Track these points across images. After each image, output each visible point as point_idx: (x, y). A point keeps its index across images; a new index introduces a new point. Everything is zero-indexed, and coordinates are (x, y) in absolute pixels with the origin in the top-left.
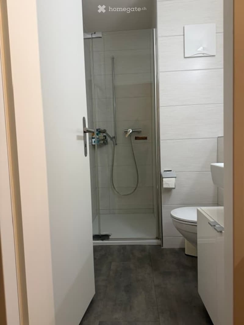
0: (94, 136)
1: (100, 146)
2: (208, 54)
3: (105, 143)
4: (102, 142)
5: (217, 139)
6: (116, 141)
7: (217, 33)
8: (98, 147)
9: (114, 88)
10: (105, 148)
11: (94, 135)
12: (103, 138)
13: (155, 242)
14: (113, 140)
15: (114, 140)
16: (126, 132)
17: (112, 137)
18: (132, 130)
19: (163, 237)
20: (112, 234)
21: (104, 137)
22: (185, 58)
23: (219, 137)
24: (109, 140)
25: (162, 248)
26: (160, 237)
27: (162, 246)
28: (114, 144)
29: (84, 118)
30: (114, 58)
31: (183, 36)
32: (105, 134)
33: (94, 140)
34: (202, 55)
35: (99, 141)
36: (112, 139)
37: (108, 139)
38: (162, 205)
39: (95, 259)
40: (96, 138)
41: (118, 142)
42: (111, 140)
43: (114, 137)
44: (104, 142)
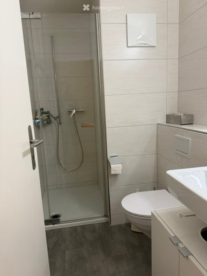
0: (37, 117)
1: (44, 125)
2: (149, 45)
3: (49, 123)
4: (46, 122)
5: (156, 125)
6: (60, 121)
7: (157, 24)
8: (42, 127)
9: (55, 66)
10: (49, 127)
11: (37, 115)
12: (46, 119)
13: (103, 220)
14: (56, 120)
15: (58, 119)
16: (70, 112)
17: (55, 117)
18: (75, 110)
19: (111, 216)
20: (62, 215)
21: (48, 117)
22: (128, 47)
23: (158, 124)
24: (53, 119)
25: (110, 225)
26: (107, 214)
27: (111, 224)
28: (58, 123)
29: (30, 127)
30: (53, 37)
31: (125, 25)
32: (48, 115)
33: (37, 121)
34: (144, 46)
35: (43, 121)
36: (55, 118)
37: (51, 118)
38: (110, 188)
39: (48, 248)
40: (40, 119)
41: (62, 122)
42: (55, 120)
43: (58, 117)
44: (47, 122)
